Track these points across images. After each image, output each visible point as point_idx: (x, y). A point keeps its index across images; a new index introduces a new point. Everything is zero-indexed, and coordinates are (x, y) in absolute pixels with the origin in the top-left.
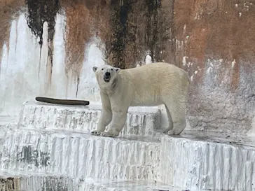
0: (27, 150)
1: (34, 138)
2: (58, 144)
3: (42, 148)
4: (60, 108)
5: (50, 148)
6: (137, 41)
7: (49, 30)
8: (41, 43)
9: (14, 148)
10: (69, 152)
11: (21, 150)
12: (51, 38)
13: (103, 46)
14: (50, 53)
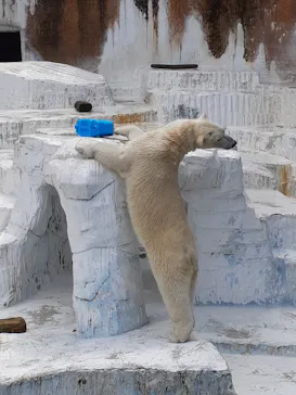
0: (181, 108)
1: (186, 98)
2: (204, 101)
3: (192, 106)
4: (182, 72)
5: (199, 105)
6: (229, 12)
7: (154, 7)
8: (147, 18)
9: (171, 107)
10: (213, 107)
11: (176, 108)
12: (155, 14)
13: (201, 18)
14: (156, 27)
